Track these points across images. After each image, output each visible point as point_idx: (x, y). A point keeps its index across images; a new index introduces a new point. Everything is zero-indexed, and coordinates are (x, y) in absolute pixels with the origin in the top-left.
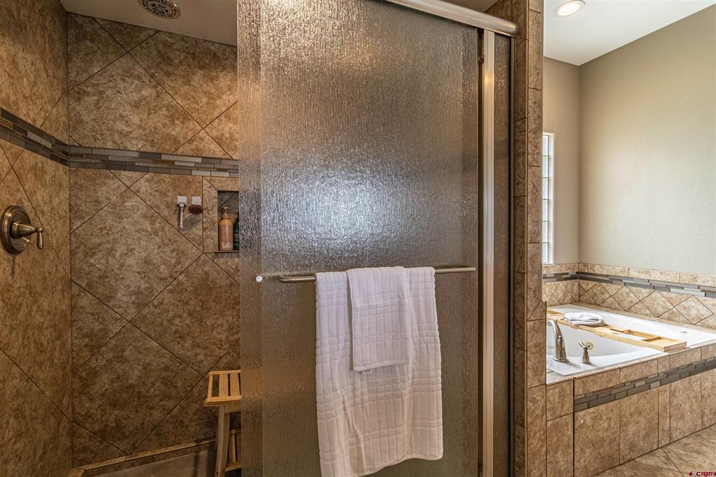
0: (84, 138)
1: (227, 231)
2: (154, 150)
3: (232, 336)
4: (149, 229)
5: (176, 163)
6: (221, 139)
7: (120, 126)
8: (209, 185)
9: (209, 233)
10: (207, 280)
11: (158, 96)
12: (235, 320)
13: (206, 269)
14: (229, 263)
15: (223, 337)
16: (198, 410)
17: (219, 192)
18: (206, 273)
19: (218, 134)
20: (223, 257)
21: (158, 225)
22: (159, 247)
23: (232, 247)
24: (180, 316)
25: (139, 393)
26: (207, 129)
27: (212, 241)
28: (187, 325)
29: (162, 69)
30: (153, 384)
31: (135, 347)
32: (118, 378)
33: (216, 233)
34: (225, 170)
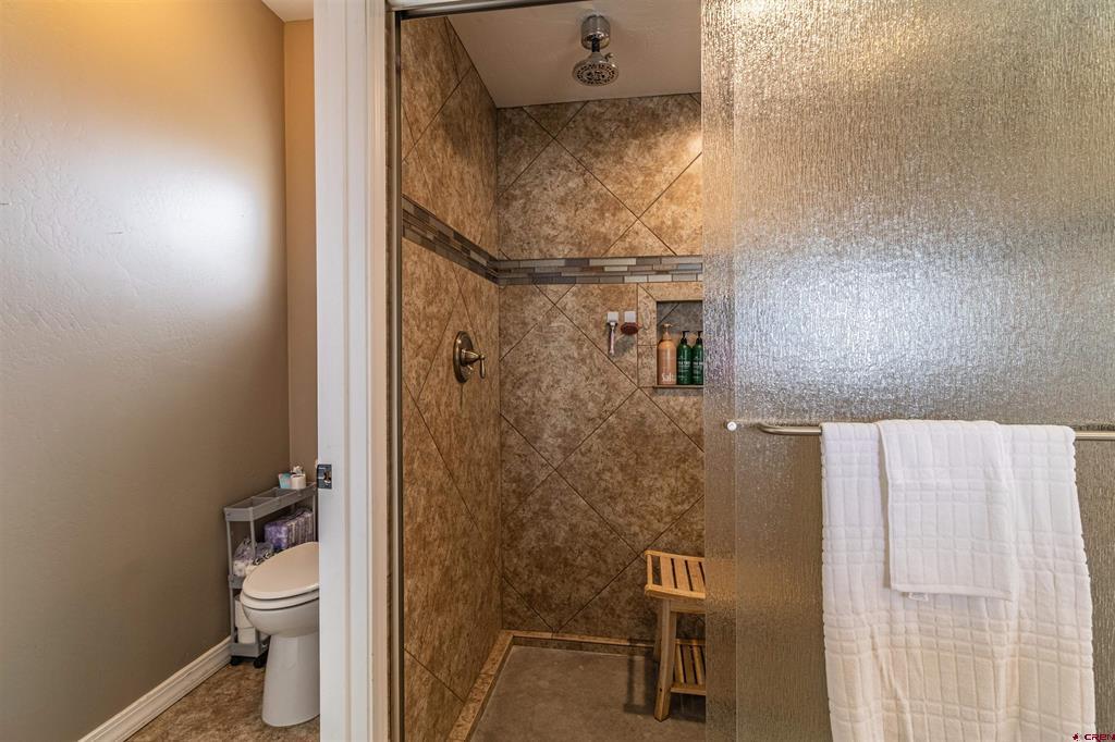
0: (512, 250)
1: (669, 358)
2: (582, 256)
3: (676, 506)
4: (576, 355)
5: (606, 269)
6: (661, 229)
7: (547, 230)
8: (646, 294)
9: (645, 361)
10: (642, 424)
11: (586, 185)
12: (679, 484)
13: (642, 409)
14: (672, 403)
15: (663, 505)
16: (632, 599)
17: (658, 303)
18: (642, 416)
19: (658, 222)
20: (663, 394)
21: (585, 350)
22: (587, 379)
23: (675, 380)
24: (610, 470)
25: (566, 559)
26: (643, 218)
27: (649, 372)
28: (619, 483)
29: (590, 150)
30: (581, 553)
31: (561, 501)
32: (544, 536)
33: (654, 361)
34: (666, 272)
